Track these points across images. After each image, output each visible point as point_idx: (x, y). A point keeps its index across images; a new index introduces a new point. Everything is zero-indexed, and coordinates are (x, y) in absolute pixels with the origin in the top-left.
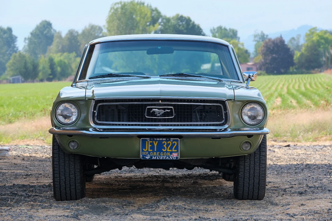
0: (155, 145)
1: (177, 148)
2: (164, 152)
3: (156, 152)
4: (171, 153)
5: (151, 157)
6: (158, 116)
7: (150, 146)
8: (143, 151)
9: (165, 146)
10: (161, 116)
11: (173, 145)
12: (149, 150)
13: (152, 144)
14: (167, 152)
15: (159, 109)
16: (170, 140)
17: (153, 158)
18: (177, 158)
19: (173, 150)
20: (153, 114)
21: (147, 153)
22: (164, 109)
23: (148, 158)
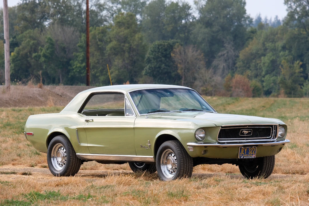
0: (246, 150)
1: (255, 152)
2: (249, 154)
3: (246, 154)
4: (252, 155)
5: (244, 157)
6: (245, 135)
7: (243, 151)
8: (240, 154)
9: (250, 151)
10: (246, 134)
11: (253, 150)
12: (243, 153)
13: (244, 150)
14: (250, 154)
15: (246, 130)
16: (252, 148)
17: (245, 158)
18: (255, 157)
19: (253, 153)
20: (243, 134)
21: (242, 155)
22: (248, 131)
23: (242, 158)
